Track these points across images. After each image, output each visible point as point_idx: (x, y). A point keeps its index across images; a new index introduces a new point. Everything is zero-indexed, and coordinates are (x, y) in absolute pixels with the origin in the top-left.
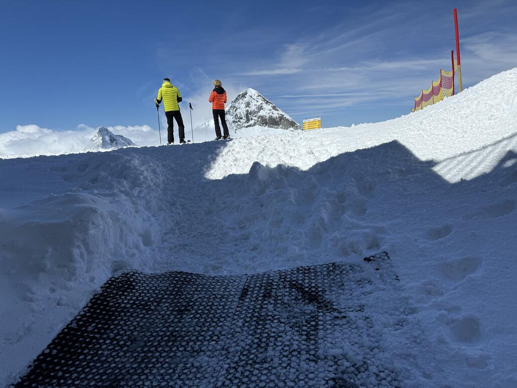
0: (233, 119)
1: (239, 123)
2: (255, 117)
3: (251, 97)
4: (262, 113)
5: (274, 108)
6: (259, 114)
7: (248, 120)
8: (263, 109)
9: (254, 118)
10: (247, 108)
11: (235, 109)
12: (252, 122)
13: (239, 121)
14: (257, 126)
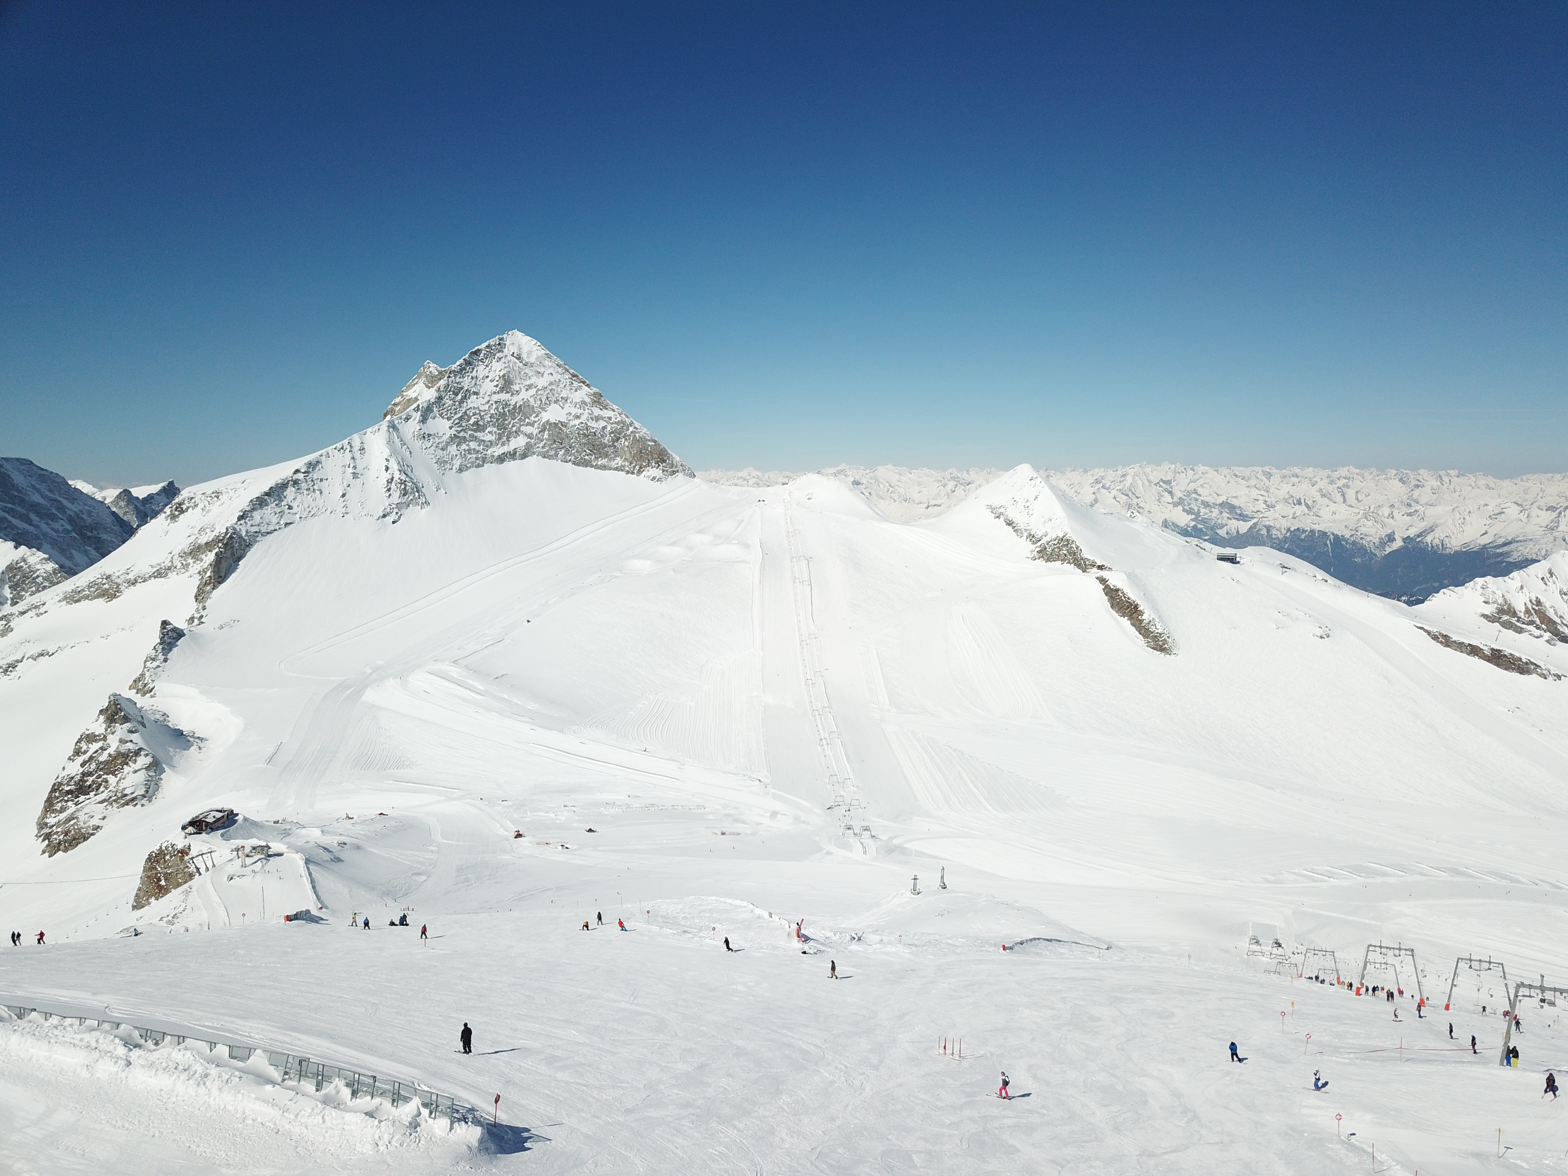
0: (453, 431)
1: (473, 445)
2: (528, 424)
3: (519, 358)
4: (553, 414)
5: (598, 400)
6: (545, 416)
7: (505, 433)
8: (556, 402)
9: (528, 430)
10: (504, 396)
11: (459, 397)
12: (519, 442)
13: (475, 439)
14: (533, 461)
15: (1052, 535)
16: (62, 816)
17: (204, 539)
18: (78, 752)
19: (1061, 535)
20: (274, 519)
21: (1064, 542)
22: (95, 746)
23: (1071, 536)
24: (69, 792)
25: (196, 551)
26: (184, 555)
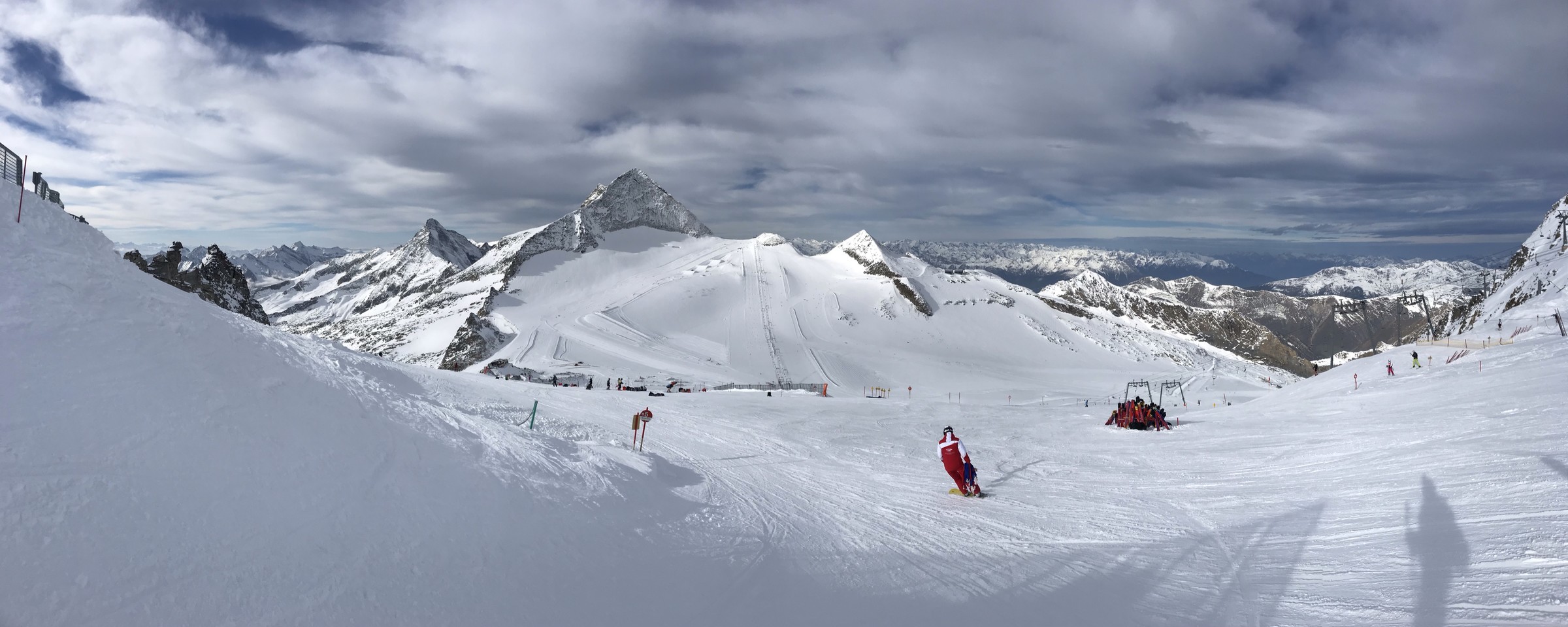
3: (636, 180)
9: (640, 212)
12: (636, 217)
13: (618, 216)
14: (639, 227)
15: (876, 261)
16: (451, 358)
17: (509, 257)
18: (458, 334)
19: (880, 262)
20: (534, 249)
21: (881, 264)
22: (464, 333)
23: (884, 262)
24: (454, 349)
25: (506, 261)
26: (502, 262)
